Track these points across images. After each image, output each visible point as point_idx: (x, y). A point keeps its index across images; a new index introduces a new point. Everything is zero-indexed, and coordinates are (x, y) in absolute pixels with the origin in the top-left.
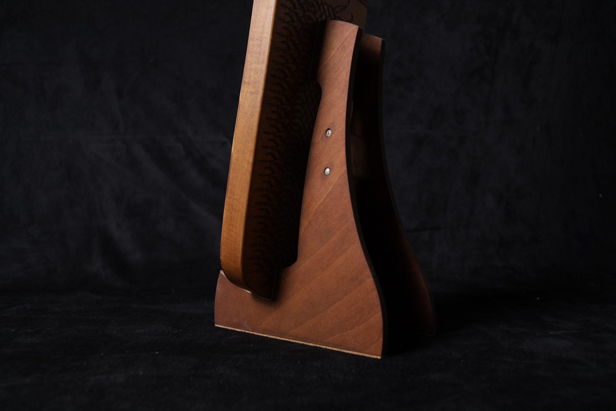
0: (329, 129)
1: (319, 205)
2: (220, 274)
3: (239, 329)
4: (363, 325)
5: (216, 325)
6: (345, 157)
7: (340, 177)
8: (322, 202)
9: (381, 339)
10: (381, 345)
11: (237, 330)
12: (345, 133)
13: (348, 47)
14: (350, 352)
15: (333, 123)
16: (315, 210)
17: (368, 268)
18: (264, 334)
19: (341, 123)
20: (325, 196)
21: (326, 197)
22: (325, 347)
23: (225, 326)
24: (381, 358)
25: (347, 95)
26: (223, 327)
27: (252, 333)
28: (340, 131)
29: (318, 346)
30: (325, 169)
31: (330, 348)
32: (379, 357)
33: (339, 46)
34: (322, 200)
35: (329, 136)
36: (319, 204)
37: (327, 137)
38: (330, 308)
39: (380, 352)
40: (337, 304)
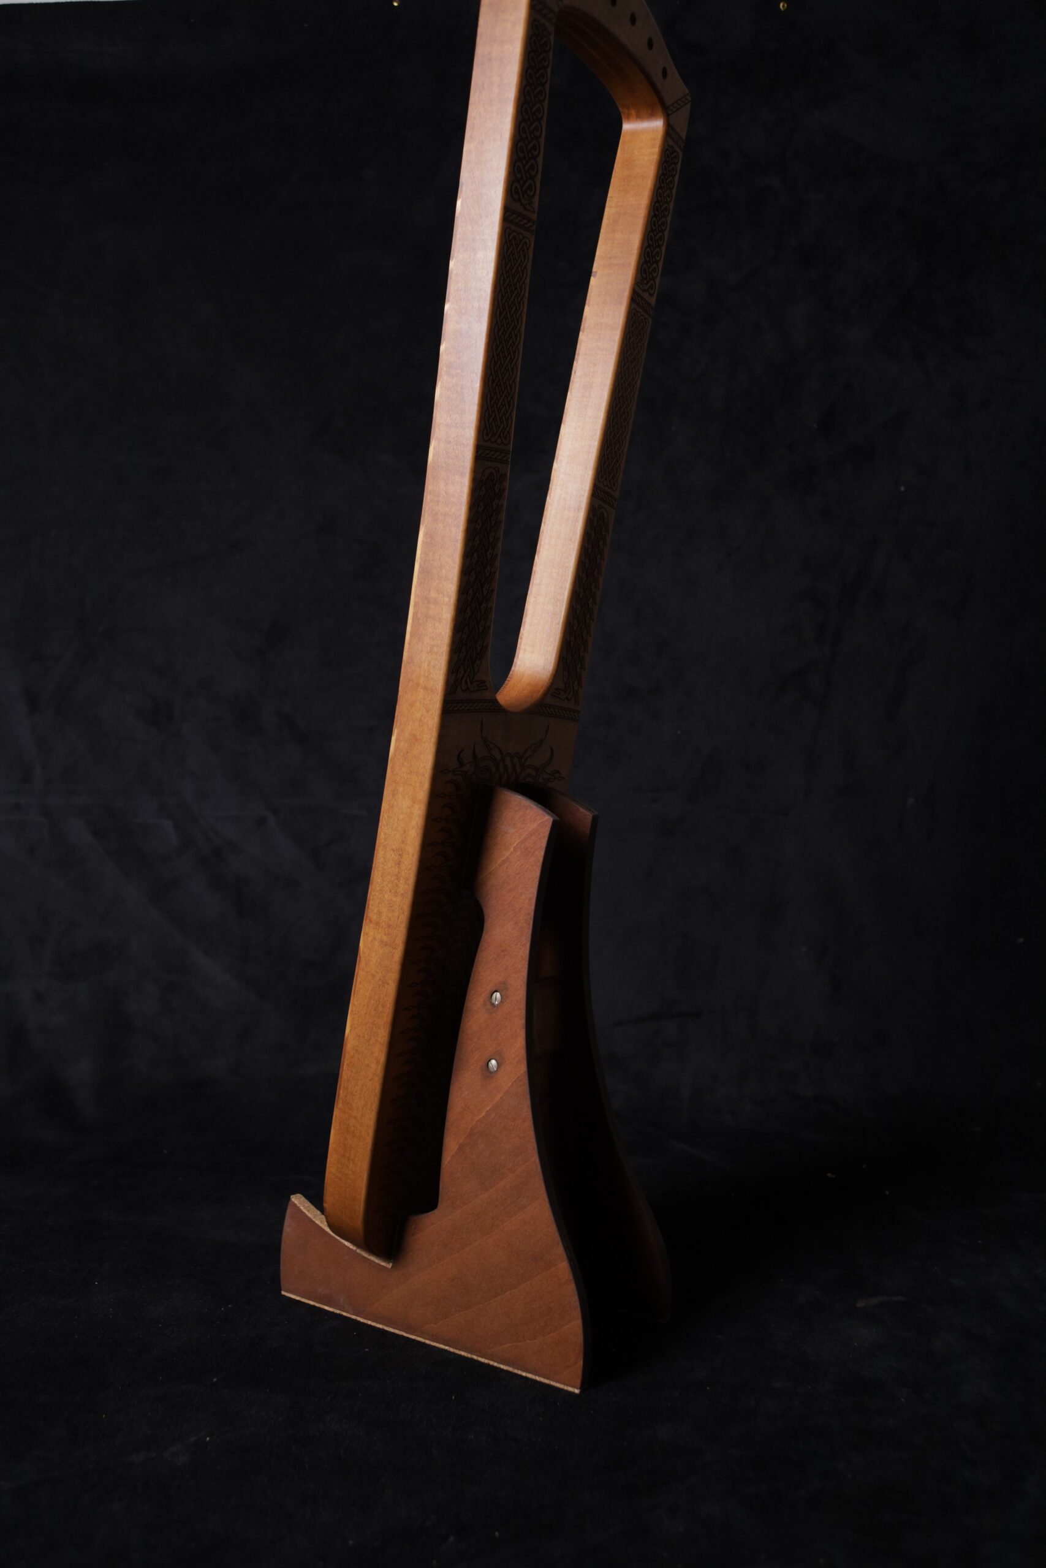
0: (496, 991)
1: (477, 1122)
2: (290, 1203)
3: (331, 1307)
4: (551, 1335)
5: (283, 1293)
6: (525, 1049)
7: (515, 1081)
8: (483, 1117)
9: (581, 1363)
10: (580, 1372)
11: (327, 1308)
12: (524, 1006)
13: (532, 851)
14: (530, 1376)
15: (504, 983)
16: (472, 1128)
17: (561, 1244)
18: (377, 1322)
19: (519, 987)
20: (488, 1108)
21: (490, 1110)
22: (486, 1361)
23: (302, 1297)
24: (580, 1392)
25: (530, 939)
26: (298, 1298)
27: (354, 1317)
28: (517, 1001)
29: (475, 1357)
30: (490, 1061)
31: (495, 1364)
32: (577, 1391)
33: (517, 845)
34: (484, 1114)
35: (497, 1003)
36: (477, 1118)
37: (493, 1005)
38: (496, 1299)
39: (579, 1382)
40: (507, 1293)
